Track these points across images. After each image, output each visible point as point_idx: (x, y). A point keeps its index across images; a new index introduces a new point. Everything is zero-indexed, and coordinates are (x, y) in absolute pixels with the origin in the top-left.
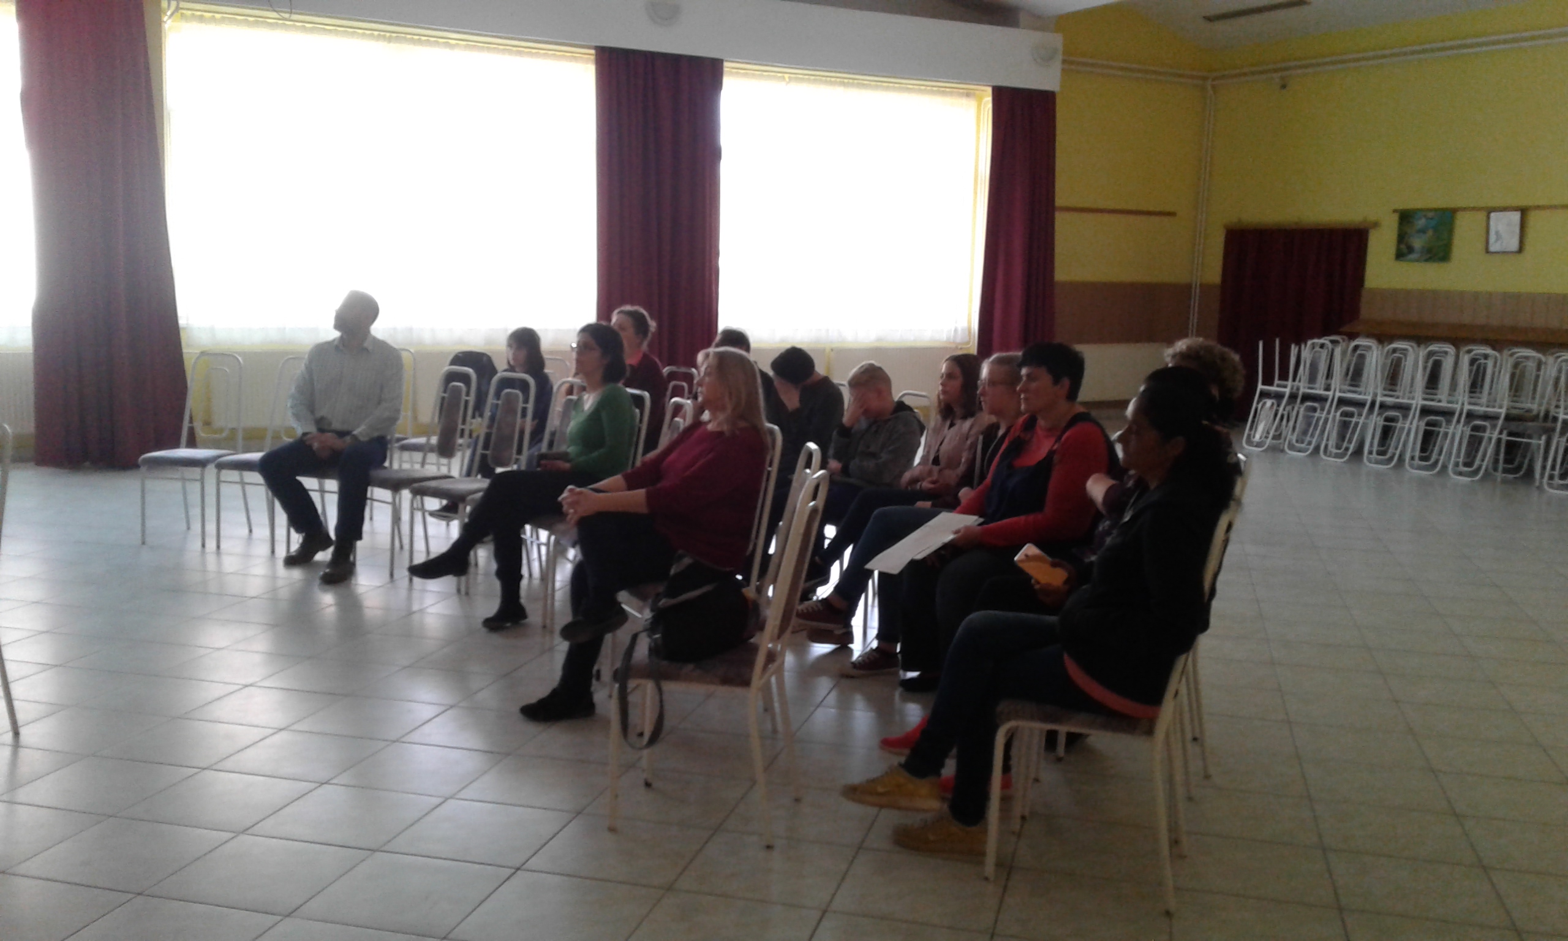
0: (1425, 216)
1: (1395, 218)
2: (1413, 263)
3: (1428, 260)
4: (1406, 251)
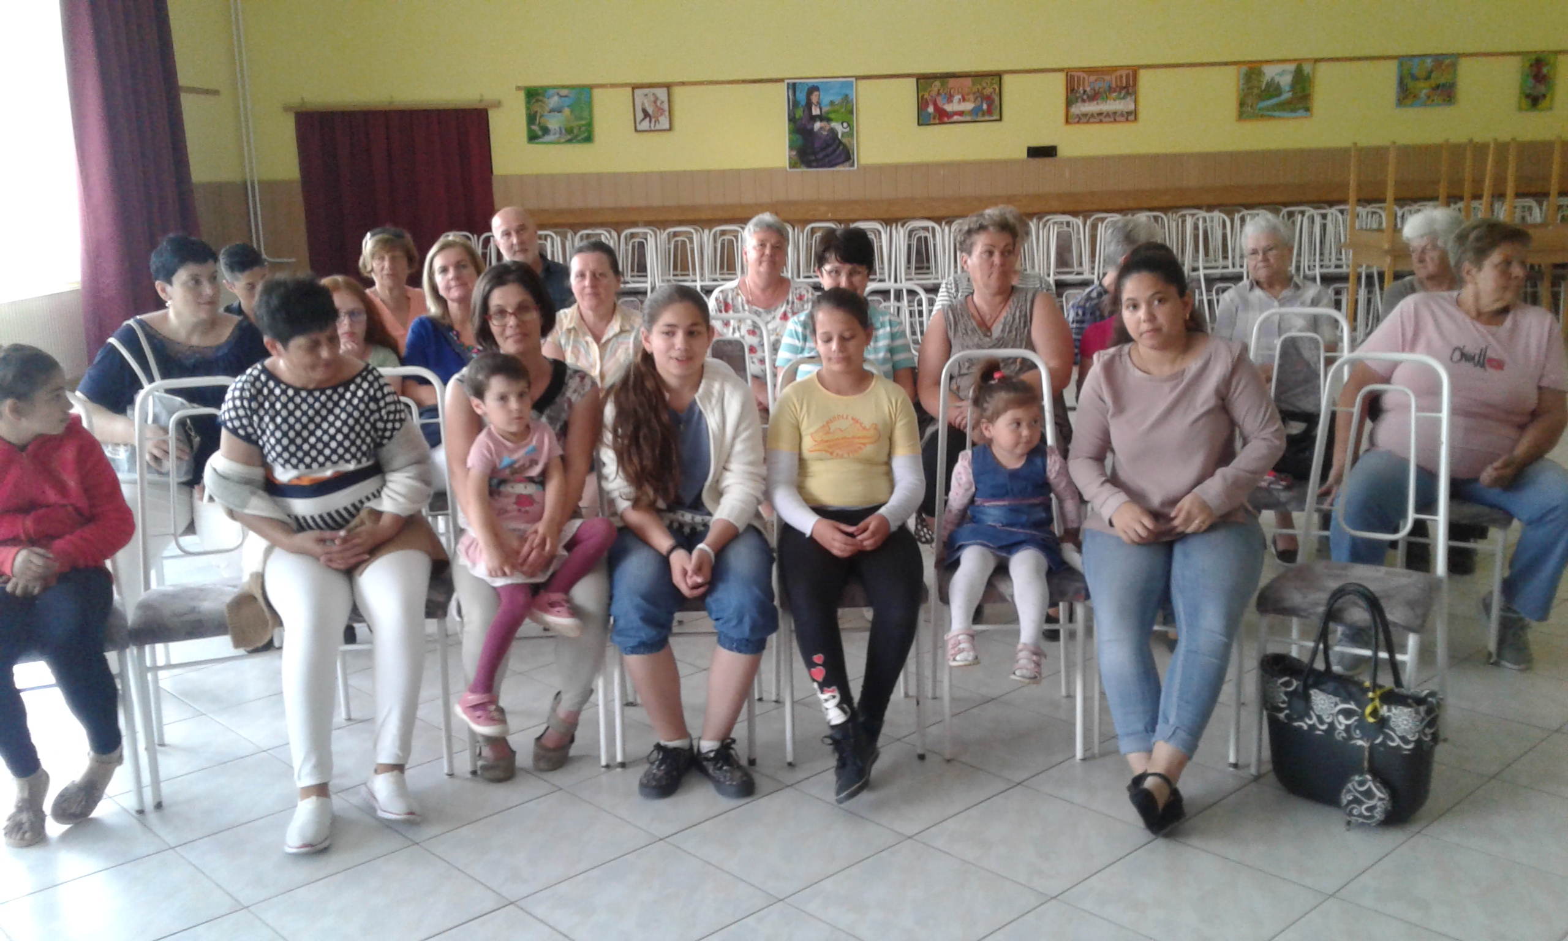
0: (558, 94)
1: (522, 95)
2: (551, 146)
3: (570, 141)
4: (540, 133)
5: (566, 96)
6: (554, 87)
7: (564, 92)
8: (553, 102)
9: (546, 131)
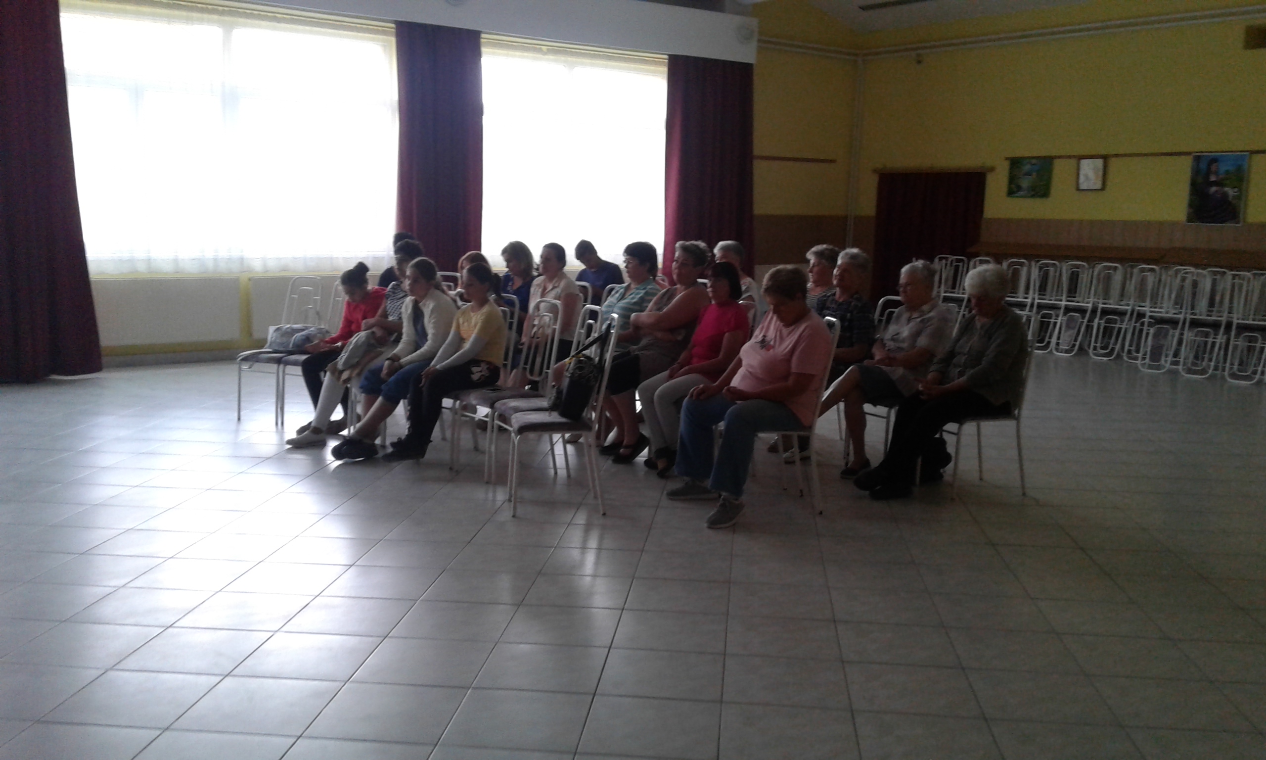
0: (1030, 162)
1: (1006, 165)
2: (1021, 199)
3: (1033, 196)
4: (1015, 190)
5: (1034, 164)
6: (1028, 158)
7: (1034, 161)
8: (1027, 168)
9: (1019, 188)
